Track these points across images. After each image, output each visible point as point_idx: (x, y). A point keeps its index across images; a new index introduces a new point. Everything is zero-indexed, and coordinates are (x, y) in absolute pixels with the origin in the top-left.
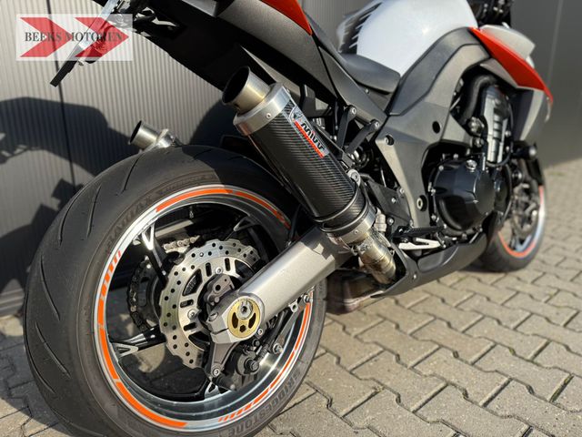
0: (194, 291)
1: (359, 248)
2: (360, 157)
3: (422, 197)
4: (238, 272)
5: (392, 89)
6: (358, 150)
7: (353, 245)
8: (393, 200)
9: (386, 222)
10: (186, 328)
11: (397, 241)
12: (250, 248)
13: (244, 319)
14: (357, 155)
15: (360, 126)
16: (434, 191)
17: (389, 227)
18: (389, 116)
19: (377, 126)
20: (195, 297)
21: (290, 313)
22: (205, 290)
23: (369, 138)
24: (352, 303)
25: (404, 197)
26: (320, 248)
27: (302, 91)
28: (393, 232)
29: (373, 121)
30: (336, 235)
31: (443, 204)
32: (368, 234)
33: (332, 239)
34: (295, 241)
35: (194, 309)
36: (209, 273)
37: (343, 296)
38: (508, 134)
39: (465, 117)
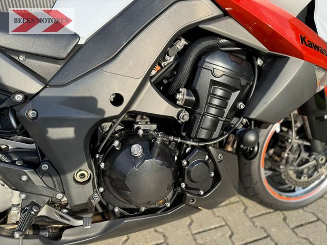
8: (24, 179)
38: (241, 106)
39: (175, 86)
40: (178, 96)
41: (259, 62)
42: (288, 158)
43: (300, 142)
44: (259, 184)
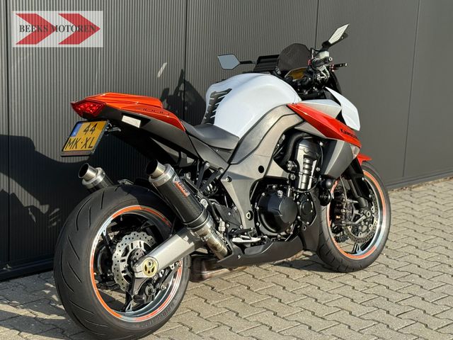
0: (125, 255)
1: (205, 238)
2: (213, 188)
3: (250, 211)
4: (145, 248)
5: (233, 147)
6: (212, 183)
7: (202, 236)
8: (229, 214)
9: (225, 226)
10: (123, 272)
11: (230, 237)
12: (151, 237)
13: (149, 268)
14: (211, 187)
15: (212, 171)
16: (258, 208)
17: (227, 229)
18: (230, 164)
19: (222, 171)
20: (126, 258)
21: (171, 271)
22: (131, 255)
23: (217, 178)
24: (207, 273)
25: (238, 212)
26: (186, 238)
27: (180, 154)
28: (229, 231)
29: (220, 168)
30: (194, 231)
31: (263, 216)
32: (209, 231)
33: (192, 233)
34: (174, 234)
35: (125, 264)
36: (132, 248)
37: (201, 269)
38: (318, 169)
39: (285, 160)
40: (289, 165)
41: (321, 144)
42: (346, 213)
43: (351, 201)
44: (330, 240)
